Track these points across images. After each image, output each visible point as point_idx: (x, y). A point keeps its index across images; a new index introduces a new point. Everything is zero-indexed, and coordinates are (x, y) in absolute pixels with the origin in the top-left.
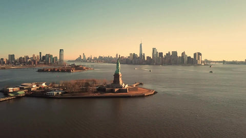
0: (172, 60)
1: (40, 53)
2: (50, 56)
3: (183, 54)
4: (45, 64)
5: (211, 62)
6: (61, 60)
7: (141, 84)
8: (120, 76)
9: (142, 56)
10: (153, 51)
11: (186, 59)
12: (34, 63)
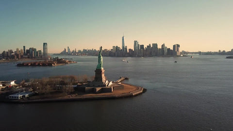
0: (153, 51)
1: (24, 47)
2: (34, 50)
3: (163, 46)
4: (28, 58)
5: (188, 53)
6: (45, 53)
7: (126, 79)
8: (103, 71)
9: (125, 48)
10: (135, 43)
11: (166, 51)
12: (18, 57)
